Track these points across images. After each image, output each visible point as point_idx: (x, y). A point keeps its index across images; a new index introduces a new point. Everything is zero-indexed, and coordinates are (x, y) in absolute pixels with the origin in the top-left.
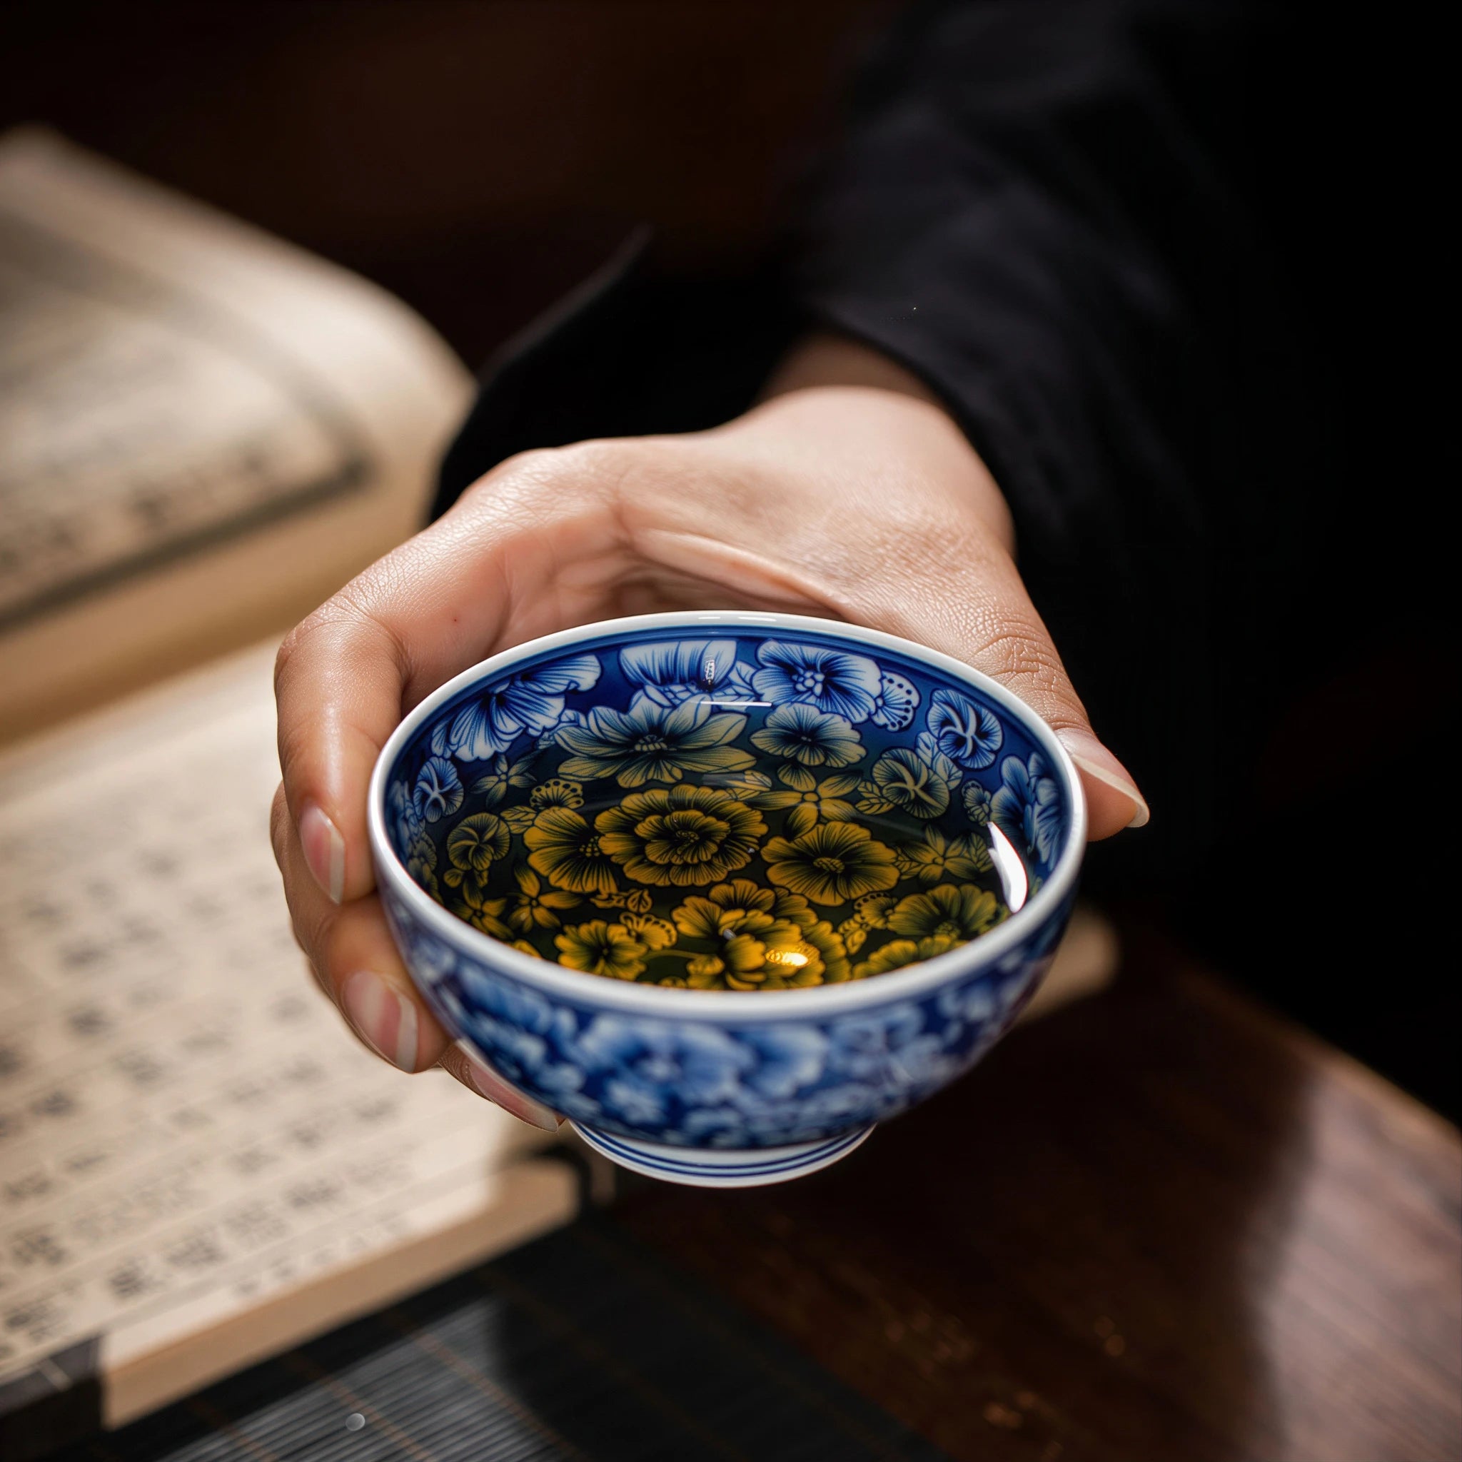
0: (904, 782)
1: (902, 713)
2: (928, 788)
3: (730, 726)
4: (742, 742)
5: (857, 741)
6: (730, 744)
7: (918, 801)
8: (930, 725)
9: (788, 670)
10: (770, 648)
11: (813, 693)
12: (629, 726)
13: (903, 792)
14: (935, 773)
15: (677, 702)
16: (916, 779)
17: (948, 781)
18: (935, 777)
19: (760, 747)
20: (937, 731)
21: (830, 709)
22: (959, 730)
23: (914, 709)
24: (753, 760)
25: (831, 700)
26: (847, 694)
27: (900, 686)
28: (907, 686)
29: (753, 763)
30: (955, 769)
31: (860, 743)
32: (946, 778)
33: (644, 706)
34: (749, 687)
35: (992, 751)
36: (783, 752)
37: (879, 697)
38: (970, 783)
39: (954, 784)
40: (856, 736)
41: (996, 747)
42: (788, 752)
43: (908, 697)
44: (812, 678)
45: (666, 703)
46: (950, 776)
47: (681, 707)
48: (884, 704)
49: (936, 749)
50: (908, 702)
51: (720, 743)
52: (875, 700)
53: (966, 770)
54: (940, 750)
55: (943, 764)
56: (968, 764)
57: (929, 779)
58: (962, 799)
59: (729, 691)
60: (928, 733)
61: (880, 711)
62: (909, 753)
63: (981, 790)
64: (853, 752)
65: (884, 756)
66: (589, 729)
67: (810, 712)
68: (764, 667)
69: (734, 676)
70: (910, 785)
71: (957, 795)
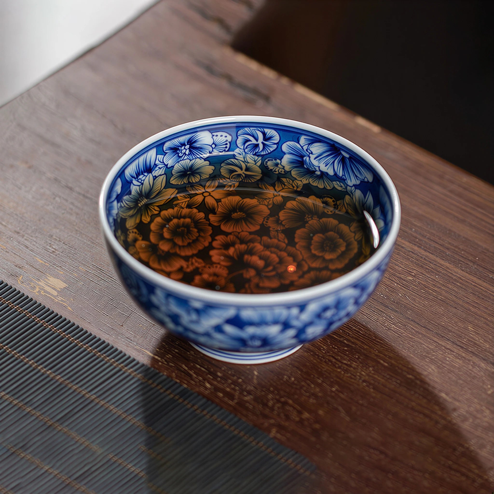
0: (236, 171)
1: (225, 146)
2: (247, 169)
3: (161, 181)
4: (168, 185)
5: (208, 164)
6: (165, 188)
7: (247, 176)
8: (238, 145)
9: (175, 150)
10: (167, 145)
11: (186, 154)
12: (133, 198)
13: (239, 175)
14: (248, 163)
15: (142, 182)
16: (241, 169)
17: (256, 163)
18: (248, 165)
19: (176, 184)
20: (243, 146)
21: (194, 158)
22: (254, 142)
23: (230, 143)
24: (176, 190)
25: (193, 154)
26: (200, 149)
27: (221, 136)
28: (224, 134)
29: (177, 191)
30: (256, 158)
31: (210, 165)
32: (254, 163)
33: (134, 189)
34: (163, 164)
35: (275, 144)
36: (184, 182)
37: (213, 144)
38: (266, 160)
39: (259, 163)
40: (207, 163)
41: (276, 142)
42: (185, 181)
43: (225, 139)
44: (185, 148)
45: (139, 184)
46: (255, 161)
47: (144, 183)
48: (216, 146)
49: (244, 153)
50: (227, 141)
51: (162, 189)
52: (211, 146)
53: (263, 156)
54: (245, 153)
55: (250, 158)
56: (262, 153)
57: (246, 166)
58: (267, 168)
59: (157, 168)
60: (238, 149)
61: (214, 149)
62: (232, 160)
63: (274, 161)
64: (209, 169)
65: (222, 165)
66: (125, 206)
67: (186, 162)
68: (166, 153)
69: (157, 162)
70: (239, 171)
71: (263, 167)
